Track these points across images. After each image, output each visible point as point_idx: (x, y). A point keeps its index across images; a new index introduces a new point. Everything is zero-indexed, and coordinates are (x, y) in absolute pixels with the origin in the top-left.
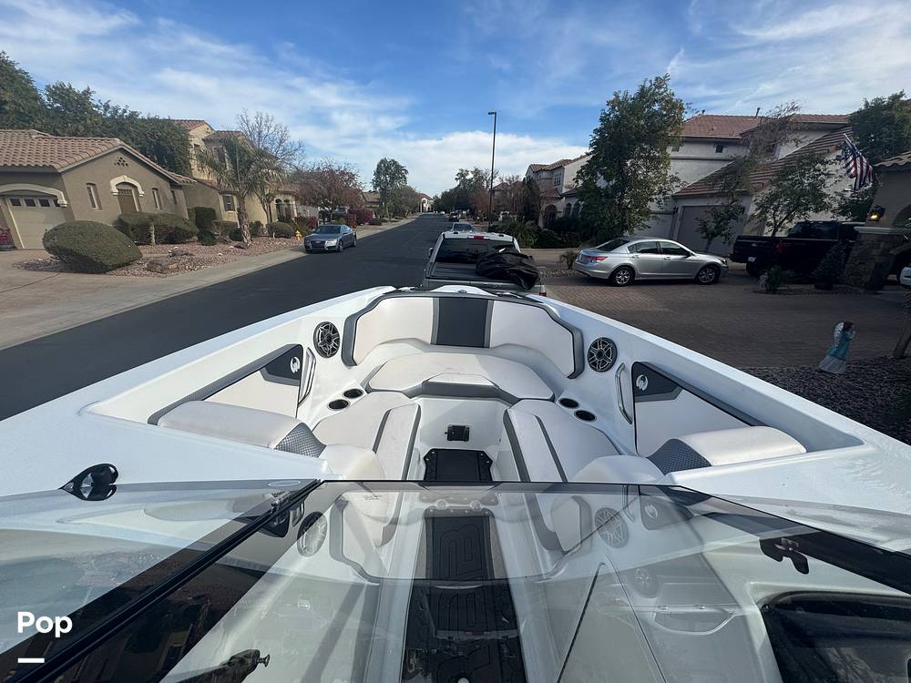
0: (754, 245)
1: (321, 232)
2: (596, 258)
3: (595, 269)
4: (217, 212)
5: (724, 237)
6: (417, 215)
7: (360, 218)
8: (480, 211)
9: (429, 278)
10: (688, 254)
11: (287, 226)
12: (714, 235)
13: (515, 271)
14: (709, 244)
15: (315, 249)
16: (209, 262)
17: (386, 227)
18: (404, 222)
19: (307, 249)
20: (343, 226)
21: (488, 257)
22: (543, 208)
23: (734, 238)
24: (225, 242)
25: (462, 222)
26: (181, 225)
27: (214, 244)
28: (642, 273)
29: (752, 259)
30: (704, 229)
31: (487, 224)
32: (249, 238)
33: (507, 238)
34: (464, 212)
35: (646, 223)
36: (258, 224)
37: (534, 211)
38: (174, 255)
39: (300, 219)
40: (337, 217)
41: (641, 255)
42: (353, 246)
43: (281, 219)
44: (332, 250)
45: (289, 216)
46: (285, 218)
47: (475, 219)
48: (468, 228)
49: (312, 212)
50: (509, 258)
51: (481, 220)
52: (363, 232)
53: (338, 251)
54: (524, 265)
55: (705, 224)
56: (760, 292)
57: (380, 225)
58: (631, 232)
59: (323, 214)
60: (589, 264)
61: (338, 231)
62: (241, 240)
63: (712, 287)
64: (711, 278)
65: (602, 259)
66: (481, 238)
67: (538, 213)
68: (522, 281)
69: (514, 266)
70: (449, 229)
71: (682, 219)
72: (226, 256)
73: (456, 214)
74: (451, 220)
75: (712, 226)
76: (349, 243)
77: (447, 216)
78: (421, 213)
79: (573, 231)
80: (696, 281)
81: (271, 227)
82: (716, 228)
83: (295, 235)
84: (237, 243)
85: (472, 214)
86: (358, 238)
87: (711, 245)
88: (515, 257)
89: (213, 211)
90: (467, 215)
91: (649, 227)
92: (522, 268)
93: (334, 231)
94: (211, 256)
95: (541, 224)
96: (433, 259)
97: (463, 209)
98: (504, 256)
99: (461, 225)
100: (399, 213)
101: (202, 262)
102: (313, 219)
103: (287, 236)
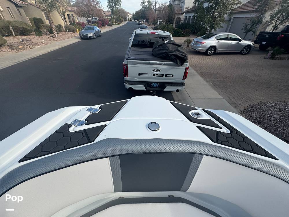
0: (267, 36)
1: (86, 30)
2: (201, 43)
3: (200, 48)
4: (43, 20)
5: (253, 32)
6: (126, 22)
7: (103, 23)
8: (150, 20)
9: (127, 59)
10: (240, 41)
11: (73, 27)
12: (249, 31)
13: (174, 55)
14: (246, 35)
15: (84, 38)
16: (39, 44)
17: (114, 27)
18: (121, 25)
19: (81, 38)
20: (94, 27)
21: (159, 46)
22: (176, 18)
23: (258, 33)
24: (47, 34)
25: (143, 25)
26: (25, 26)
27: (41, 35)
28: (219, 50)
29: (264, 43)
30: (246, 28)
31: (153, 26)
32: (56, 32)
33: (167, 34)
34: (144, 21)
35: (222, 25)
36: (60, 26)
37: (172, 20)
38: (23, 41)
39: (79, 24)
40: (93, 22)
41: (220, 41)
42: (100, 36)
43: (71, 24)
44: (91, 38)
45: (74, 22)
46: (73, 23)
47: (148, 24)
48: (146, 28)
49: (83, 20)
50: (170, 47)
51: (151, 24)
52: (104, 30)
53: (94, 39)
54: (179, 51)
55: (246, 26)
56: (267, 59)
57: (112, 26)
58: (215, 30)
59: (89, 21)
60: (198, 46)
61: (92, 29)
62: (53, 34)
63: (247, 56)
64: (246, 51)
65: (204, 43)
66: (154, 33)
67: (173, 21)
68: (178, 60)
69: (173, 52)
70: (138, 28)
71: (232, 23)
72: (46, 41)
73: (141, 21)
74: (139, 24)
75: (249, 27)
76: (98, 35)
77: (138, 22)
78: (128, 21)
79: (188, 29)
80: (240, 53)
81: (66, 27)
82: (251, 27)
83: (76, 31)
84: (51, 35)
85: (147, 21)
86: (102, 32)
87: (247, 36)
88: (174, 46)
89: (41, 20)
90: (145, 22)
91: (223, 27)
92: (178, 54)
93: (91, 29)
94: (40, 41)
95: (174, 26)
96: (130, 45)
97: (144, 19)
98: (168, 45)
99: (143, 26)
100: (119, 21)
101: (36, 44)
102: (83, 23)
103: (73, 32)
